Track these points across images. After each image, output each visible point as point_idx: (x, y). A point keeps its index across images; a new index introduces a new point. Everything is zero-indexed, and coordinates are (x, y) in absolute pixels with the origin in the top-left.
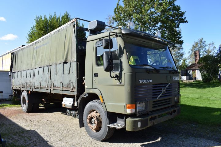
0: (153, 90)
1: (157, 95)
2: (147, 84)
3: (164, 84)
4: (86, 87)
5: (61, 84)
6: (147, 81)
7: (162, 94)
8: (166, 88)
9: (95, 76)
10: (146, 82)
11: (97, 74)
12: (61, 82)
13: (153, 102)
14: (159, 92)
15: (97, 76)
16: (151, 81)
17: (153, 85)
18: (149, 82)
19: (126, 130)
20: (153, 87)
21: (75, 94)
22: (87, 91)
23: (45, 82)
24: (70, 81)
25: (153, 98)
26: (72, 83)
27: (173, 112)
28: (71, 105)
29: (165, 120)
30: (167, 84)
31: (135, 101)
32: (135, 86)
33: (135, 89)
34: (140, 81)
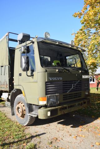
0: (63, 86)
1: (67, 90)
2: (58, 81)
3: (74, 81)
4: (15, 84)
5: (0, 83)
6: (57, 79)
8: (75, 84)
10: (56, 79)
13: (64, 95)
14: (69, 87)
15: (21, 75)
16: (61, 79)
17: (63, 81)
18: (59, 79)
20: (63, 84)
21: (8, 89)
22: (15, 87)
25: (63, 92)
26: (6, 81)
27: (83, 103)
28: (6, 98)
29: (75, 110)
30: (77, 81)
31: (46, 95)
32: (46, 82)
33: (46, 85)
34: (50, 78)
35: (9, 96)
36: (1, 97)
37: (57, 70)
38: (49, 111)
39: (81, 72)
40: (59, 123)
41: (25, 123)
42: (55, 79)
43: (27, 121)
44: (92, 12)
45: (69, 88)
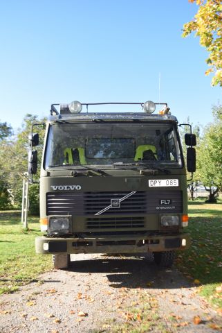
1: (95, 209)
6: (68, 188)
7: (111, 209)
8: (121, 199)
10: (66, 189)
14: (101, 205)
16: (79, 188)
20: (85, 197)
31: (48, 215)
33: (47, 198)
34: (53, 187)
42: (64, 188)
45: (101, 207)
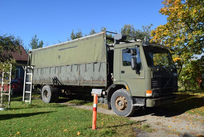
0: (161, 82)
2: (159, 78)
3: (168, 78)
4: (114, 80)
5: (92, 78)
7: (167, 85)
8: (169, 81)
9: (122, 73)
11: (124, 71)
12: (91, 77)
13: (162, 90)
14: (165, 83)
15: (124, 73)
16: (160, 76)
17: (162, 78)
19: (147, 106)
21: (105, 85)
22: (115, 83)
23: (74, 78)
24: (100, 76)
25: (162, 87)
26: (102, 77)
28: (100, 94)
30: (170, 78)
31: (152, 89)
32: (152, 79)
33: (152, 81)
34: (154, 76)
35: (102, 92)
36: (91, 93)
37: (158, 69)
38: (155, 100)
39: (173, 71)
40: (152, 115)
41: (126, 114)
42: (157, 76)
43: (129, 112)
44: (180, 13)
